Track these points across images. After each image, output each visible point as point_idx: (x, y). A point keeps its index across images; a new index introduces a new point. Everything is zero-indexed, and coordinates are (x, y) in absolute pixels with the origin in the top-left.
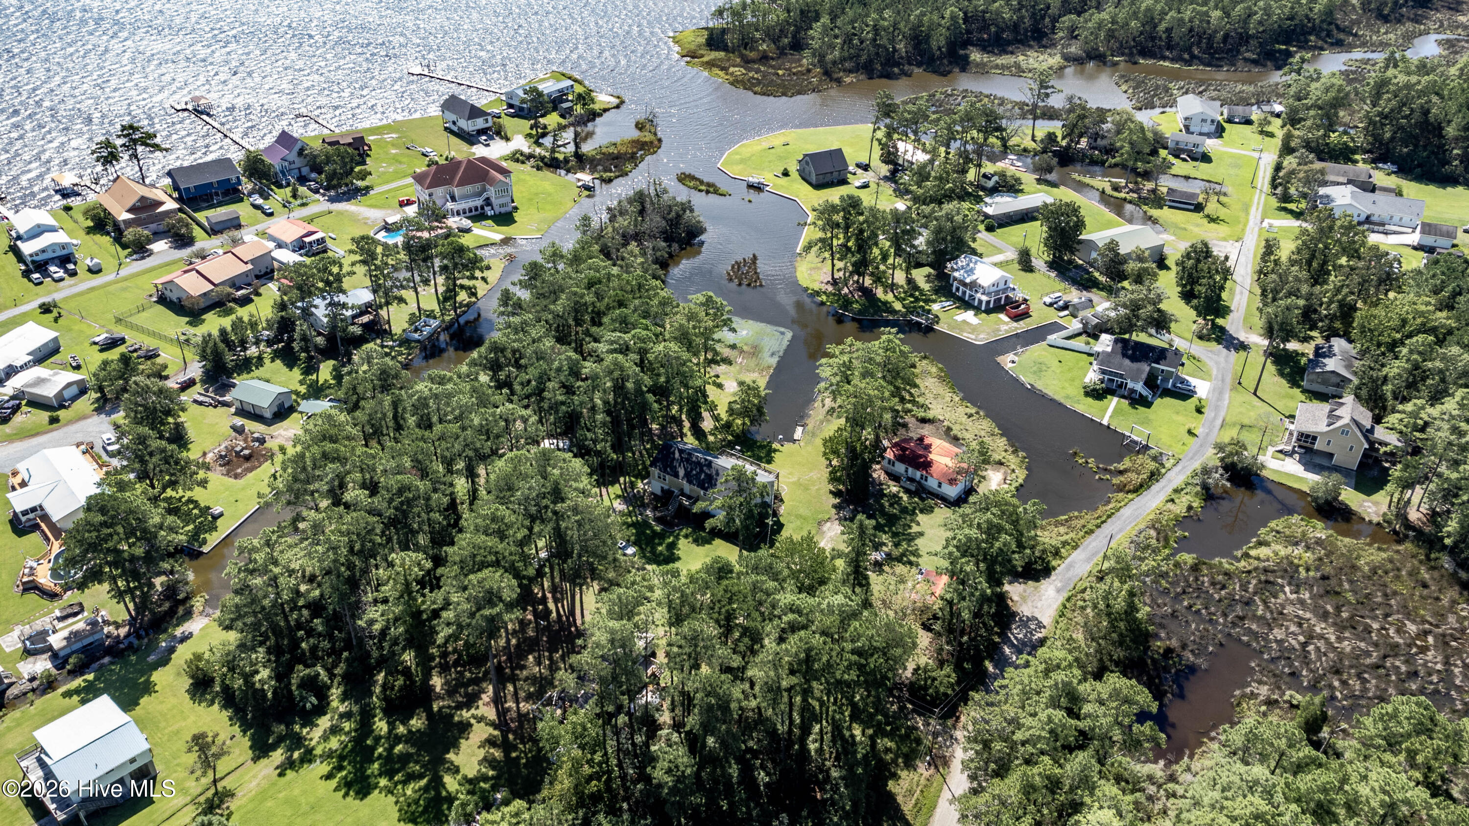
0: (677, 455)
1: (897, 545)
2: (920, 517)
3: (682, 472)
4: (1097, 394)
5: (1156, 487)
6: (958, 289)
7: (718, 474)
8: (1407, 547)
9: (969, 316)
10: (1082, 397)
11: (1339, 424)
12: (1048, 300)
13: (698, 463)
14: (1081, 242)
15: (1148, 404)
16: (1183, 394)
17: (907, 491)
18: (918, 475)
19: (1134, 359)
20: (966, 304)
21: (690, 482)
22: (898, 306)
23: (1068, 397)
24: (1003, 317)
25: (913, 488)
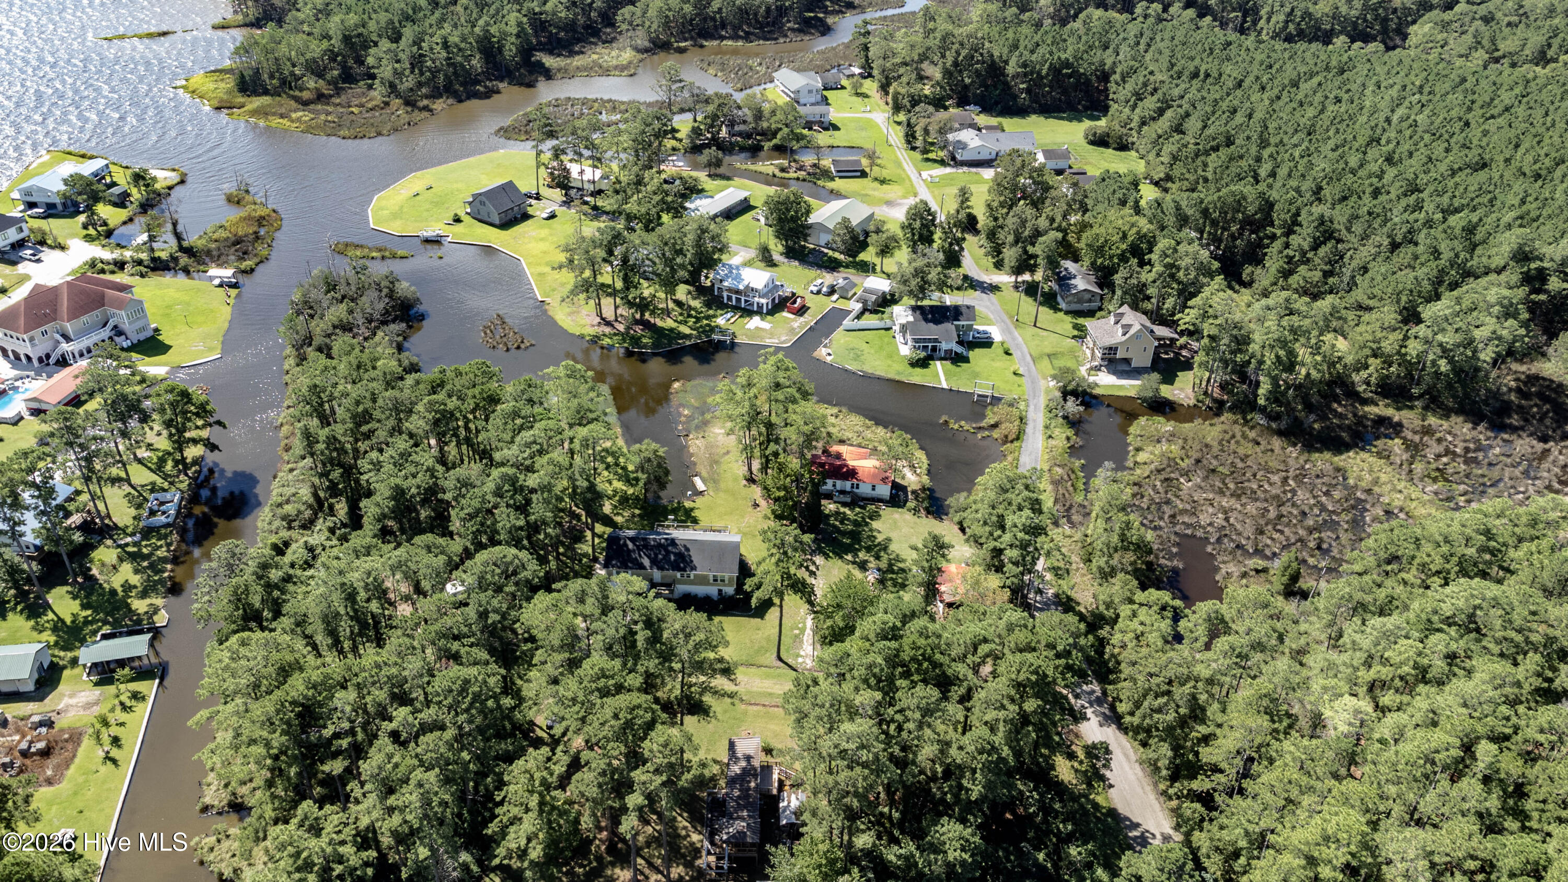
0: (631, 545)
1: (878, 558)
2: (875, 524)
3: (646, 562)
4: (922, 363)
5: (1029, 429)
6: (729, 298)
7: (688, 550)
8: (1227, 416)
9: (755, 322)
10: (910, 370)
11: (1132, 331)
12: (815, 289)
13: (660, 545)
14: (810, 227)
15: (966, 360)
16: (986, 343)
17: (844, 504)
18: (848, 485)
19: (937, 322)
20: (748, 312)
21: (661, 568)
22: (687, 331)
23: (899, 373)
24: (785, 314)
25: (848, 499)
